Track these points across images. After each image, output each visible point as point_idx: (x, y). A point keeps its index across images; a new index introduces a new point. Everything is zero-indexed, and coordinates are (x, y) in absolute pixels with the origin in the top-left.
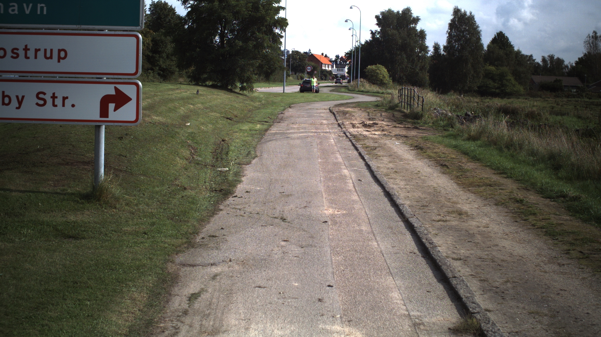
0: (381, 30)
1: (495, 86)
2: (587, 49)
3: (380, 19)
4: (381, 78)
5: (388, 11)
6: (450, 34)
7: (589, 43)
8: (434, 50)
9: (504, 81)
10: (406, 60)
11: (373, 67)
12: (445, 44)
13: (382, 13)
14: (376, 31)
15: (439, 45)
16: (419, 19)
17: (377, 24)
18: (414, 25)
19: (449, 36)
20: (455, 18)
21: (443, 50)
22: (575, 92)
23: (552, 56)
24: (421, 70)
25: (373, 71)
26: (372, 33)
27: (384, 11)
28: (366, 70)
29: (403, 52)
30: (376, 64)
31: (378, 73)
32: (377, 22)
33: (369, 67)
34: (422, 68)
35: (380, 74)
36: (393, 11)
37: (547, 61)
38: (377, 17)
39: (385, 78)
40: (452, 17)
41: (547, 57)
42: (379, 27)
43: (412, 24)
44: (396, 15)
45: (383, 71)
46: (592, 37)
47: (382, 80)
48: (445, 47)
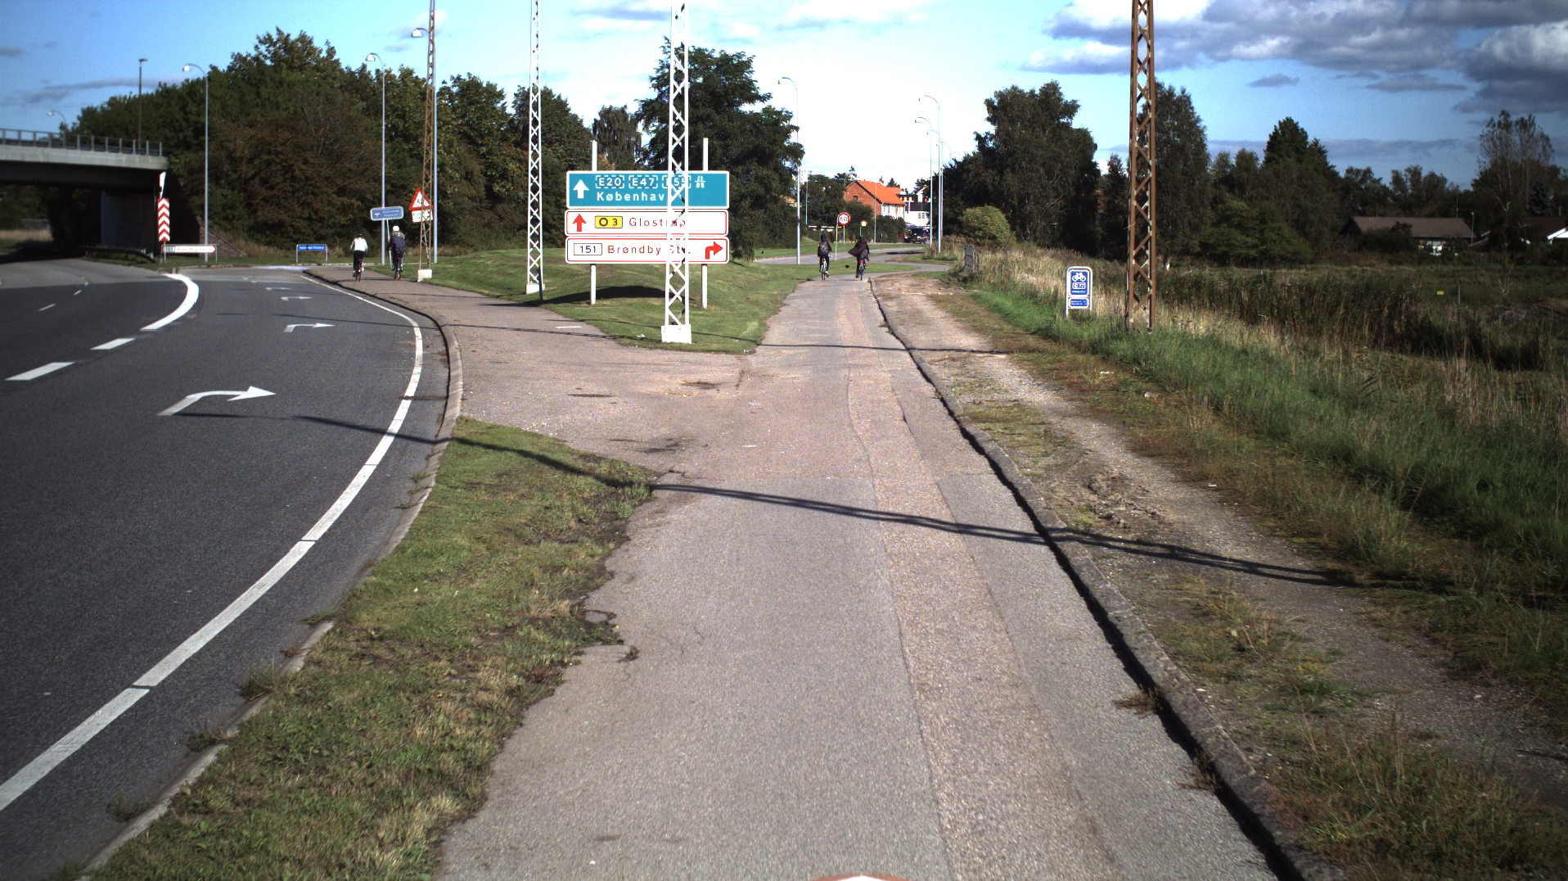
0: (995, 131)
2: (1488, 152)
3: (994, 107)
4: (994, 232)
5: (1011, 91)
7: (1492, 139)
8: (1109, 171)
9: (1268, 231)
11: (978, 211)
13: (1000, 95)
14: (988, 133)
16: (1079, 106)
17: (988, 119)
18: (1066, 120)
21: (1127, 170)
23: (1416, 168)
25: (978, 218)
26: (978, 137)
27: (1002, 90)
28: (964, 219)
30: (982, 205)
31: (986, 223)
32: (988, 115)
33: (969, 210)
35: (991, 225)
36: (1021, 91)
37: (1405, 183)
38: (989, 103)
39: (1002, 232)
41: (1403, 173)
42: (993, 124)
43: (1063, 117)
44: (1028, 99)
45: (995, 219)
46: (1499, 123)
47: (994, 237)
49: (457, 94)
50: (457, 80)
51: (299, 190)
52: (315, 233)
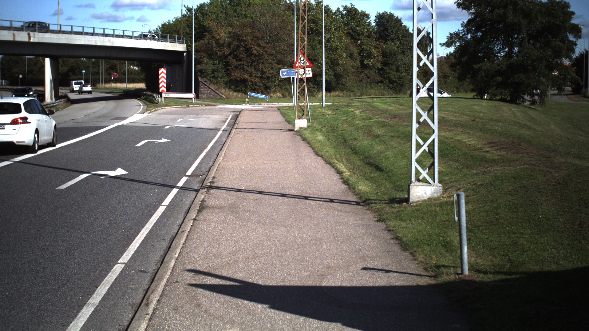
49: (345, 14)
50: (345, 8)
51: (254, 62)
52: (265, 85)
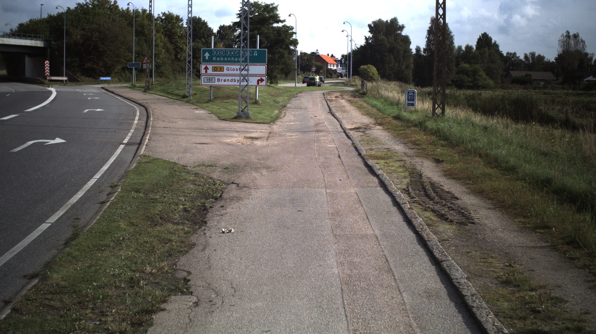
0: (372, 36)
1: (469, 80)
2: (561, 47)
3: (372, 27)
4: (371, 75)
5: (378, 21)
6: (428, 38)
7: (563, 42)
8: (416, 52)
9: (477, 76)
10: (393, 60)
11: (365, 67)
12: (425, 47)
13: (374, 23)
14: (369, 37)
15: (420, 48)
16: (404, 27)
18: (400, 32)
19: (428, 40)
20: (432, 25)
21: (423, 52)
22: (543, 85)
23: (533, 53)
24: (406, 68)
25: (365, 69)
26: (366, 38)
27: (375, 20)
28: (360, 69)
29: (391, 54)
30: (367, 65)
31: (368, 72)
32: (369, 30)
33: (362, 66)
34: (407, 67)
35: (370, 72)
37: (529, 58)
38: (369, 26)
39: (375, 75)
40: (430, 25)
41: (529, 54)
42: (371, 33)
43: (399, 31)
44: (385, 24)
46: (566, 36)
47: (372, 77)
48: (424, 50)
50: (164, 14)
